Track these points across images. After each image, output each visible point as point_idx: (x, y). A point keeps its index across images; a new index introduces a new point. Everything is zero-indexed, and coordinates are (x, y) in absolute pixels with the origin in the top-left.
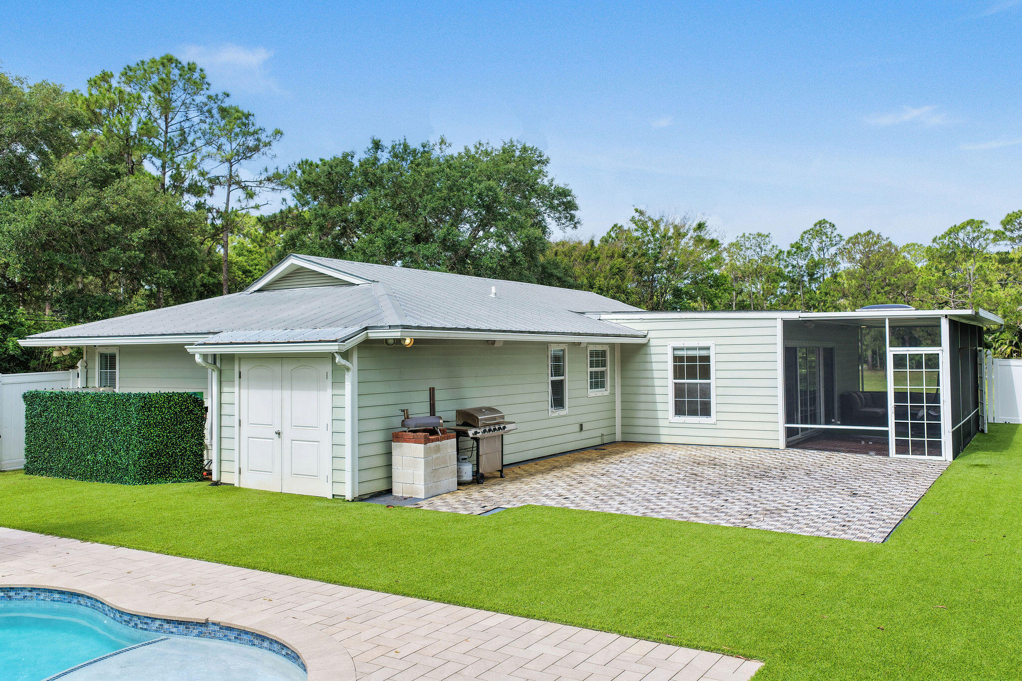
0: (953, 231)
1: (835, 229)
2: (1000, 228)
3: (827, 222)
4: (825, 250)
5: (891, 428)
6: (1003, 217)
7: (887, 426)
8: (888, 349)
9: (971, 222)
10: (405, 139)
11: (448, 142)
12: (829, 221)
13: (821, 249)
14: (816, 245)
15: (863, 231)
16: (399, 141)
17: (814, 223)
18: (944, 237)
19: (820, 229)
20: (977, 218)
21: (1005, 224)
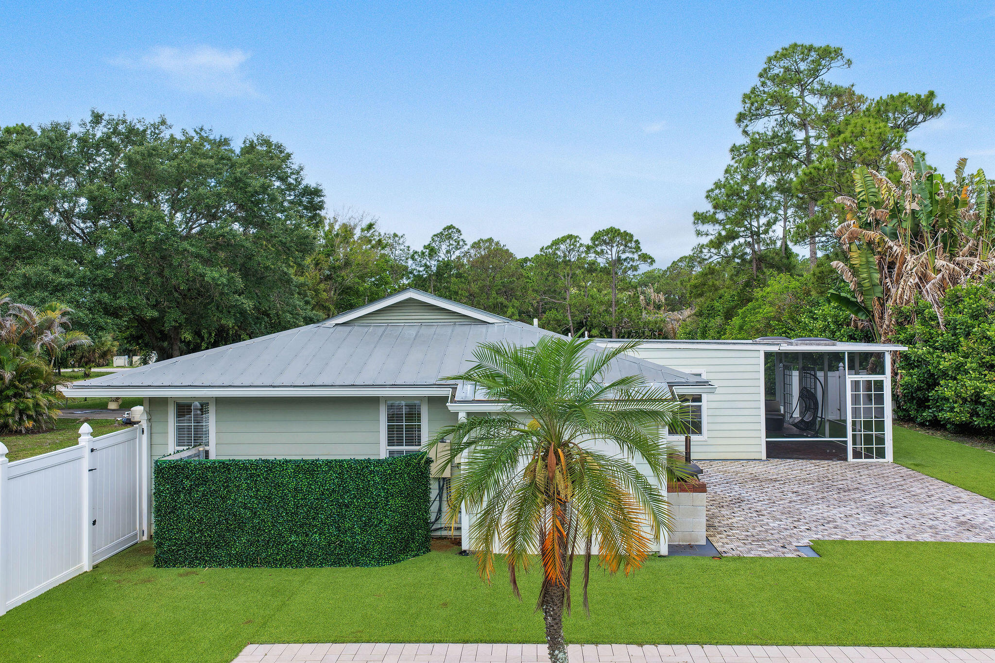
0: (556, 243)
1: (461, 235)
2: (590, 243)
3: (454, 228)
4: (452, 253)
5: (849, 439)
6: (592, 235)
7: (846, 437)
8: (847, 376)
9: (570, 237)
10: (124, 115)
11: (168, 123)
12: (457, 227)
13: (448, 252)
14: (444, 247)
15: (485, 238)
16: (119, 116)
17: (443, 227)
18: (547, 248)
19: (449, 233)
20: (575, 234)
21: (593, 239)
